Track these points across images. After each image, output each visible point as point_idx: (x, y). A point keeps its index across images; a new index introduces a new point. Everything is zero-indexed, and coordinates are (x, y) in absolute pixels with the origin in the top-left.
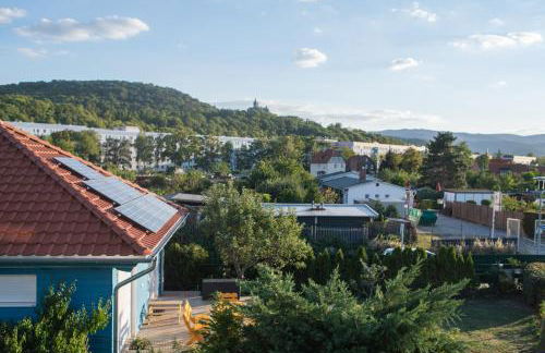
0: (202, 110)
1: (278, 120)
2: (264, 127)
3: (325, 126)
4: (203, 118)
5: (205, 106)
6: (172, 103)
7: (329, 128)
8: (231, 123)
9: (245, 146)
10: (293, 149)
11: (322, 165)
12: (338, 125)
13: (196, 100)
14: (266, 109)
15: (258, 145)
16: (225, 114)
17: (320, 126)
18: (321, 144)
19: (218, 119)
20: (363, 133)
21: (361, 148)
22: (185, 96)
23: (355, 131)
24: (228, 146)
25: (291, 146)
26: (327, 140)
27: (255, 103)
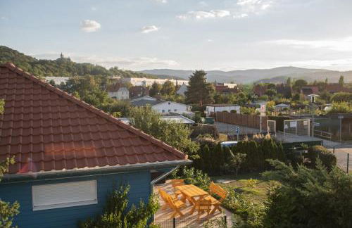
0: (28, 61)
1: (78, 66)
2: (69, 70)
3: (108, 68)
4: (29, 66)
5: (29, 58)
6: (6, 56)
7: (111, 70)
8: (47, 68)
9: (63, 83)
10: (94, 83)
11: (115, 93)
12: (116, 68)
13: (22, 54)
14: (69, 59)
15: (71, 82)
16: (43, 62)
17: (104, 69)
18: (111, 80)
19: (39, 66)
20: (132, 73)
21: (135, 82)
22: (15, 52)
23: (127, 71)
24: (52, 82)
25: (93, 82)
26: (114, 77)
27: (61, 55)
